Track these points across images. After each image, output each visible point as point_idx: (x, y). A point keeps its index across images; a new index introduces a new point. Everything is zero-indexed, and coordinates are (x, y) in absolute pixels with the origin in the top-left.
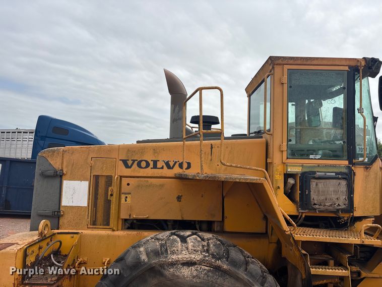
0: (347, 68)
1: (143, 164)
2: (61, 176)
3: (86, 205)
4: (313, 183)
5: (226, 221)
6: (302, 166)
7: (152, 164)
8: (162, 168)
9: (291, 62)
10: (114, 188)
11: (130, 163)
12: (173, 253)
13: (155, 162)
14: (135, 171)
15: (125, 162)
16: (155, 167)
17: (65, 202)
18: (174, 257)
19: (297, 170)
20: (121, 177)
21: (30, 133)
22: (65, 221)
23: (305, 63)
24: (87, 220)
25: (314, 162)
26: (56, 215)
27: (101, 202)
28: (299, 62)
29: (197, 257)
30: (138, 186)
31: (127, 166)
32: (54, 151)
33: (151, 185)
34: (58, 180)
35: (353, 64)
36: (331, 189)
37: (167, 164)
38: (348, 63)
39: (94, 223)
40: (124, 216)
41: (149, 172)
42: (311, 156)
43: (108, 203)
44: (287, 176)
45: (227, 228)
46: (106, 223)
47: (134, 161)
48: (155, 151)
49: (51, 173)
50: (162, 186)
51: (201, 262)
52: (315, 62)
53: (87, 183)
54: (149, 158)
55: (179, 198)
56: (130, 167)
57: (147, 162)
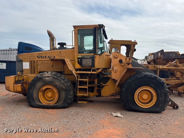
0: (93, 28)
1: (42, 57)
2: (22, 61)
3: (29, 68)
4: (83, 60)
5: (65, 71)
6: (81, 56)
7: (45, 57)
8: (47, 58)
9: (78, 27)
10: (36, 64)
11: (39, 57)
12: (45, 75)
14: (40, 59)
15: (38, 57)
16: (45, 58)
17: (23, 68)
18: (45, 76)
19: (80, 57)
20: (37, 61)
21: (13, 50)
22: (24, 73)
23: (82, 27)
24: (29, 72)
25: (85, 54)
26: (22, 71)
27: (33, 67)
28: (81, 27)
29: (50, 75)
30: (42, 63)
31: (38, 58)
32: (20, 55)
33: (45, 63)
34: (21, 62)
35: (95, 26)
36: (88, 61)
37: (49, 57)
38: (94, 26)
39: (31, 73)
40: (39, 71)
41: (44, 59)
42: (84, 53)
43: (35, 68)
44: (78, 58)
45: (65, 73)
46: (34, 73)
47: (40, 56)
48: (45, 53)
49: (20, 60)
50: (48, 63)
51: (50, 76)
53: (29, 63)
54: (44, 55)
55: (52, 66)
56: (39, 58)
57: (43, 57)
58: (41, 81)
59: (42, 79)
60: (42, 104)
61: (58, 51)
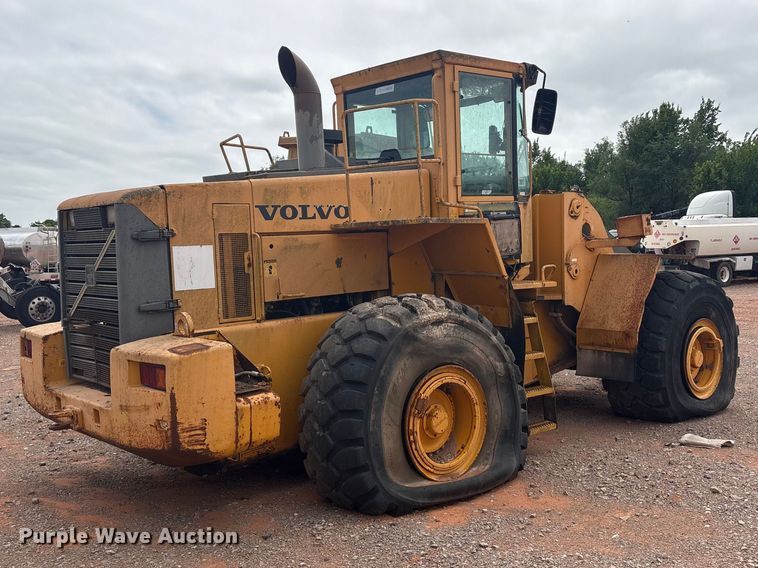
0: (511, 76)
1: (289, 213)
2: (168, 239)
3: (213, 286)
7: (299, 210)
8: (314, 217)
9: (461, 61)
11: (270, 211)
12: (423, 313)
13: (304, 208)
14: (277, 224)
15: (263, 209)
16: (305, 216)
17: (179, 286)
18: (424, 317)
20: (261, 234)
23: (474, 64)
24: (217, 305)
26: (168, 308)
28: (468, 62)
29: (445, 315)
30: (285, 248)
32: (149, 194)
33: (302, 246)
34: (164, 246)
35: (516, 71)
36: (506, 231)
37: (320, 210)
38: (512, 69)
40: (270, 297)
41: (298, 224)
42: (483, 192)
43: (245, 279)
47: (275, 207)
48: (302, 189)
50: (315, 245)
52: (482, 64)
53: (211, 247)
54: (296, 201)
55: (339, 262)
56: (271, 218)
57: (293, 208)
58: (409, 349)
59: (416, 339)
60: (426, 483)
61: (364, 179)
